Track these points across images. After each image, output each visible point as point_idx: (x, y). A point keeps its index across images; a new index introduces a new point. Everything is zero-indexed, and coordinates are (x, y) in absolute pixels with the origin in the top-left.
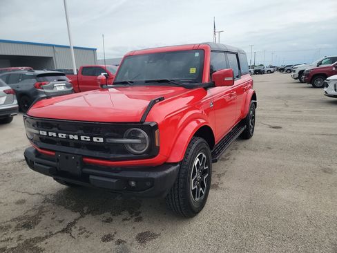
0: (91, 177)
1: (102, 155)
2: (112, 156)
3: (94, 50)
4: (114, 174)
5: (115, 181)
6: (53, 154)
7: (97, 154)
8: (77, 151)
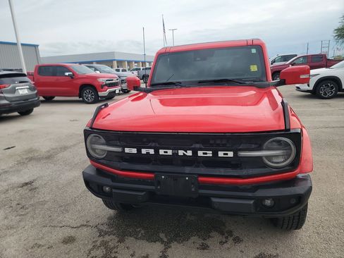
0: (214, 200)
1: (230, 172)
2: (244, 172)
3: (36, 46)
4: (250, 194)
5: (252, 202)
6: (153, 175)
7: (222, 171)
8: (188, 170)
